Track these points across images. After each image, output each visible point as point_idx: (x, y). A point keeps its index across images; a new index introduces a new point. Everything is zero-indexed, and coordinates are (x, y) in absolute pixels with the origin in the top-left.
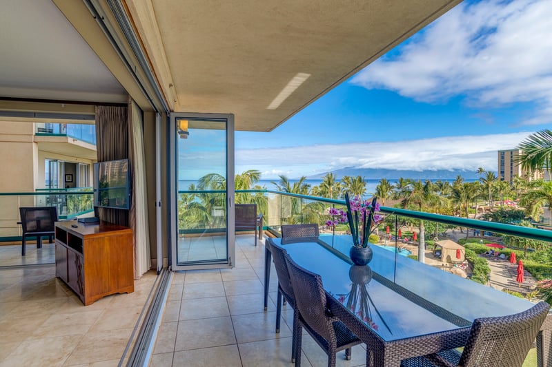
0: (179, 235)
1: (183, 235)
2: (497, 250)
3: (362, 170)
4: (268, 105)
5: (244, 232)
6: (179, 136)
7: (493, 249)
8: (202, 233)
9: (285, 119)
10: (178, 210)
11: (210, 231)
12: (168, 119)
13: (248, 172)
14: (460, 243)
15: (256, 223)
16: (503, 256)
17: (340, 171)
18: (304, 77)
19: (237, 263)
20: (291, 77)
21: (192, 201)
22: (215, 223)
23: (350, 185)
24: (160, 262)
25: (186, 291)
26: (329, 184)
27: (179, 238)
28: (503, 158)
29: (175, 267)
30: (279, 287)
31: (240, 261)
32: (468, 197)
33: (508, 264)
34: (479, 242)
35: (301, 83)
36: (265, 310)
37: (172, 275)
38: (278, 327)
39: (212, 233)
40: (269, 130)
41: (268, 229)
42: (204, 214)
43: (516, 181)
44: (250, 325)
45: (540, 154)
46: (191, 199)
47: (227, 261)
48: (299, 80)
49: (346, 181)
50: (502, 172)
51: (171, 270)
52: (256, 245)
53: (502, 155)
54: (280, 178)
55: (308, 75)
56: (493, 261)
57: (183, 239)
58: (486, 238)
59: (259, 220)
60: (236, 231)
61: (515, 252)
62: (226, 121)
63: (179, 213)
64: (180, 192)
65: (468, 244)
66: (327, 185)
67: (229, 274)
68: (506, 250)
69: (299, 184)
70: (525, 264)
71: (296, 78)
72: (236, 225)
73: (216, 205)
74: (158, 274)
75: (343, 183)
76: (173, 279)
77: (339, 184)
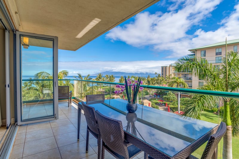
0: (22, 104)
1: (25, 104)
2: (162, 102)
3: (114, 72)
4: (77, 35)
5: (62, 100)
6: (22, 47)
7: (160, 102)
8: (38, 102)
9: (84, 45)
10: (22, 91)
11: (42, 101)
12: (15, 35)
13: (62, 71)
14: (150, 100)
15: (69, 96)
16: (163, 104)
17: (104, 73)
18: (98, 21)
19: (59, 117)
20: (91, 21)
21: (30, 87)
22: (44, 97)
23: (108, 79)
24: (8, 121)
25: (28, 136)
26: (100, 78)
27: (22, 106)
28: (163, 69)
29: (19, 123)
30: (88, 128)
31: (61, 116)
32: (152, 83)
33: (165, 107)
34: (156, 100)
35: (96, 24)
36: (78, 141)
37: (18, 128)
38: (87, 149)
39: (43, 102)
40: (75, 50)
41: (74, 98)
42: (38, 93)
43: (167, 77)
44: (70, 151)
45: (181, 66)
46: (30, 85)
47: (54, 116)
48: (95, 22)
49: (107, 77)
50: (163, 74)
51: (17, 125)
52: (69, 107)
53: (163, 68)
54: (78, 75)
55: (100, 20)
56: (160, 106)
57: (25, 106)
58: (158, 98)
59: (70, 94)
60: (59, 100)
61: (167, 103)
62: (53, 40)
63: (22, 93)
64: (23, 80)
65: (152, 101)
66: (99, 79)
67: (55, 123)
68: (164, 102)
69: (87, 78)
70: (170, 107)
71: (94, 21)
72: (59, 97)
73: (45, 88)
74: (7, 128)
75: (106, 78)
76: (18, 130)
77: (104, 78)
